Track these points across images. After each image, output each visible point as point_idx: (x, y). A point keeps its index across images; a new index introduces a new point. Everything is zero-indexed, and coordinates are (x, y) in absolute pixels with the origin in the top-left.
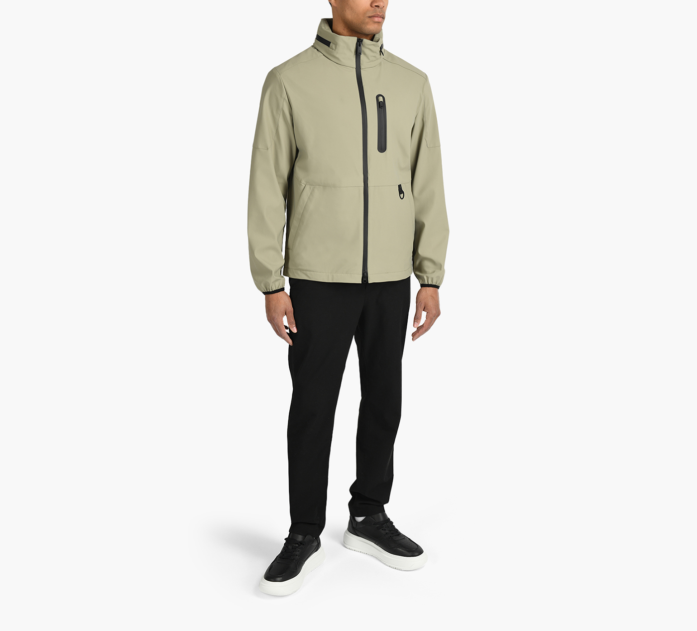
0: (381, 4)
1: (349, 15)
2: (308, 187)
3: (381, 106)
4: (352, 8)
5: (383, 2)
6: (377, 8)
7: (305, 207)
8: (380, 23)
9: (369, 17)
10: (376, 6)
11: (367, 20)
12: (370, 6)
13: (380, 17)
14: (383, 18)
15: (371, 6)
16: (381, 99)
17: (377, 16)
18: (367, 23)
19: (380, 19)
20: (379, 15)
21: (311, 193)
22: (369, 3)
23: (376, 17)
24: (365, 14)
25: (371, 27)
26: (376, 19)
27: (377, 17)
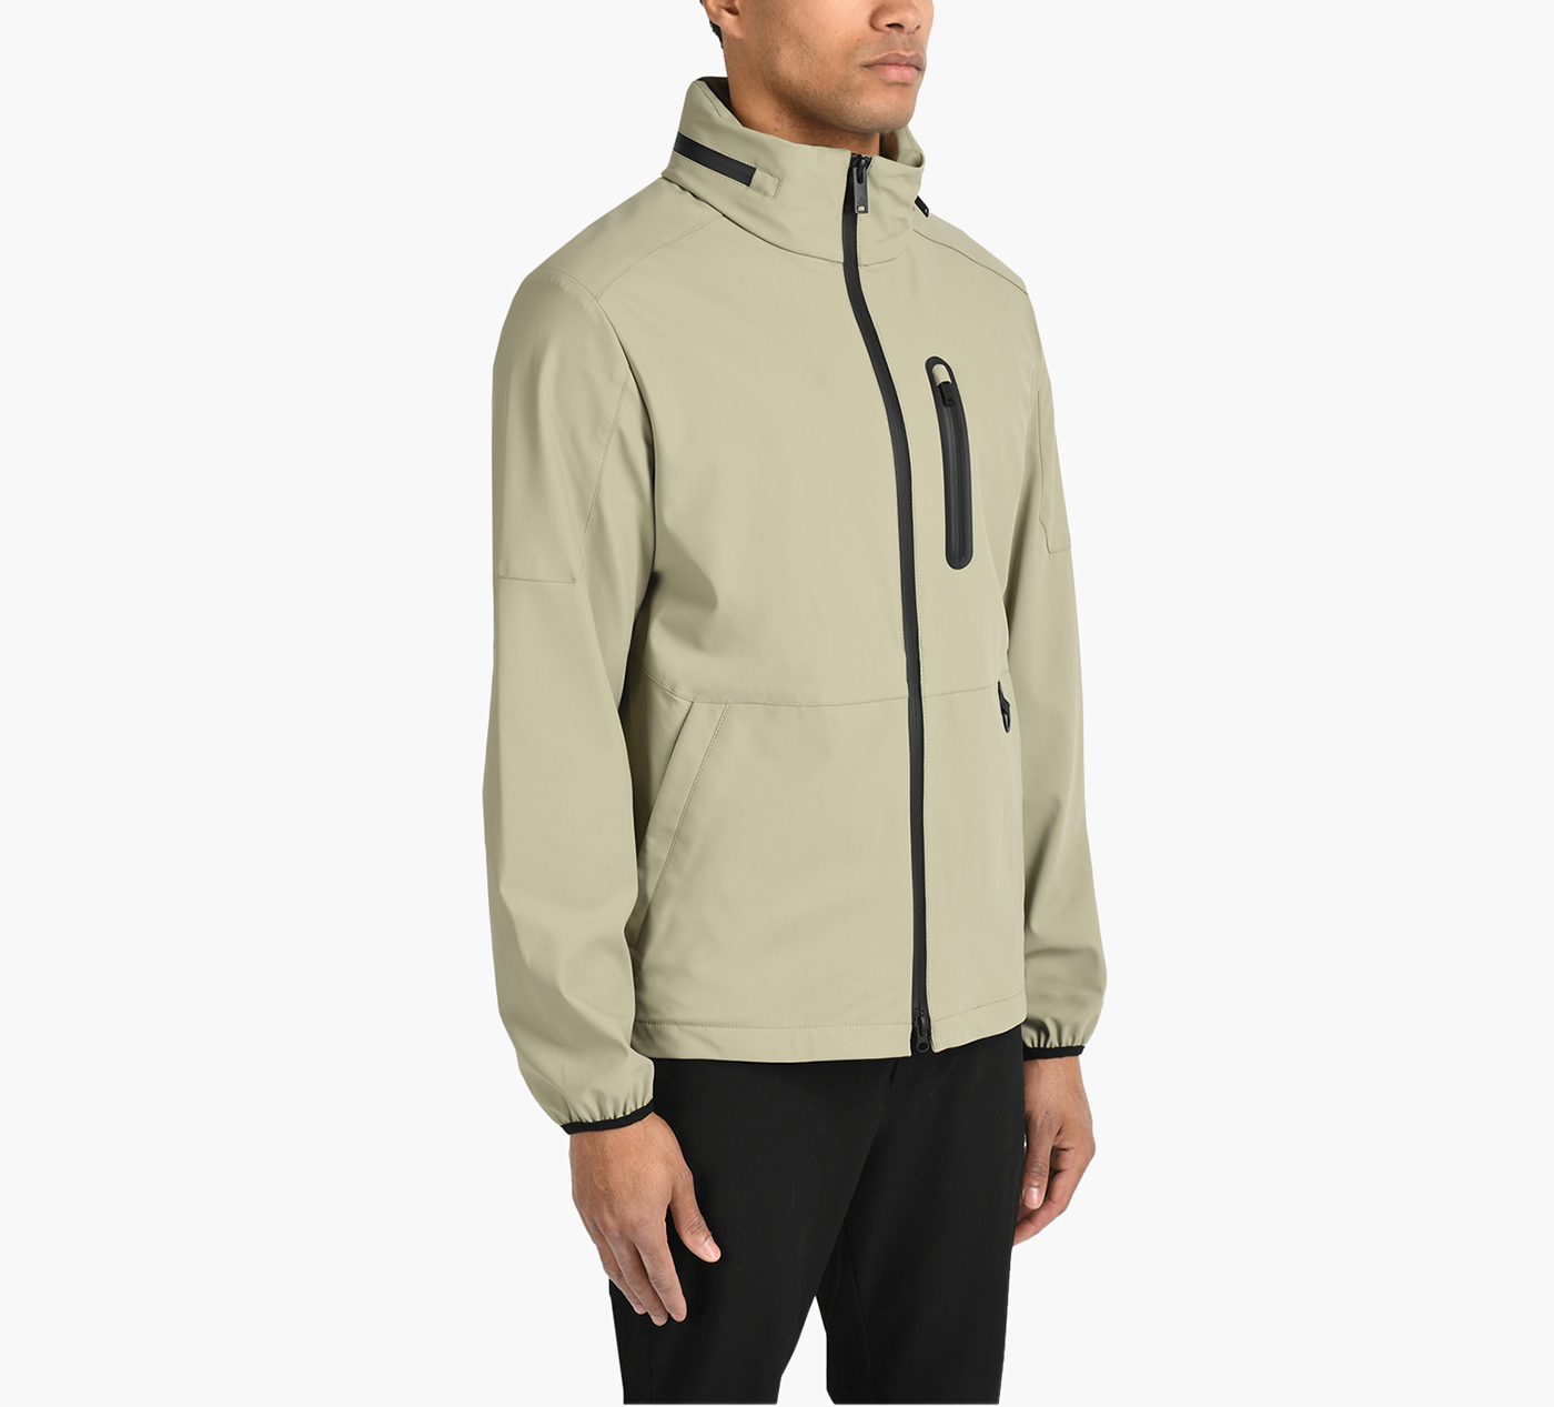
0: (908, 18)
1: (790, 65)
2: (701, 710)
3: (947, 398)
4: (800, 40)
5: (916, 10)
6: (894, 31)
7: (694, 787)
8: (907, 88)
9: (868, 66)
10: (889, 26)
11: (859, 77)
12: (868, 27)
13: (908, 65)
14: (920, 68)
15: (873, 26)
16: (942, 375)
17: (893, 60)
18: (861, 89)
19: (908, 73)
20: (904, 57)
21: (717, 733)
22: (865, 14)
23: (890, 64)
24: (849, 54)
25: (873, 104)
26: (894, 73)
27: (896, 64)
